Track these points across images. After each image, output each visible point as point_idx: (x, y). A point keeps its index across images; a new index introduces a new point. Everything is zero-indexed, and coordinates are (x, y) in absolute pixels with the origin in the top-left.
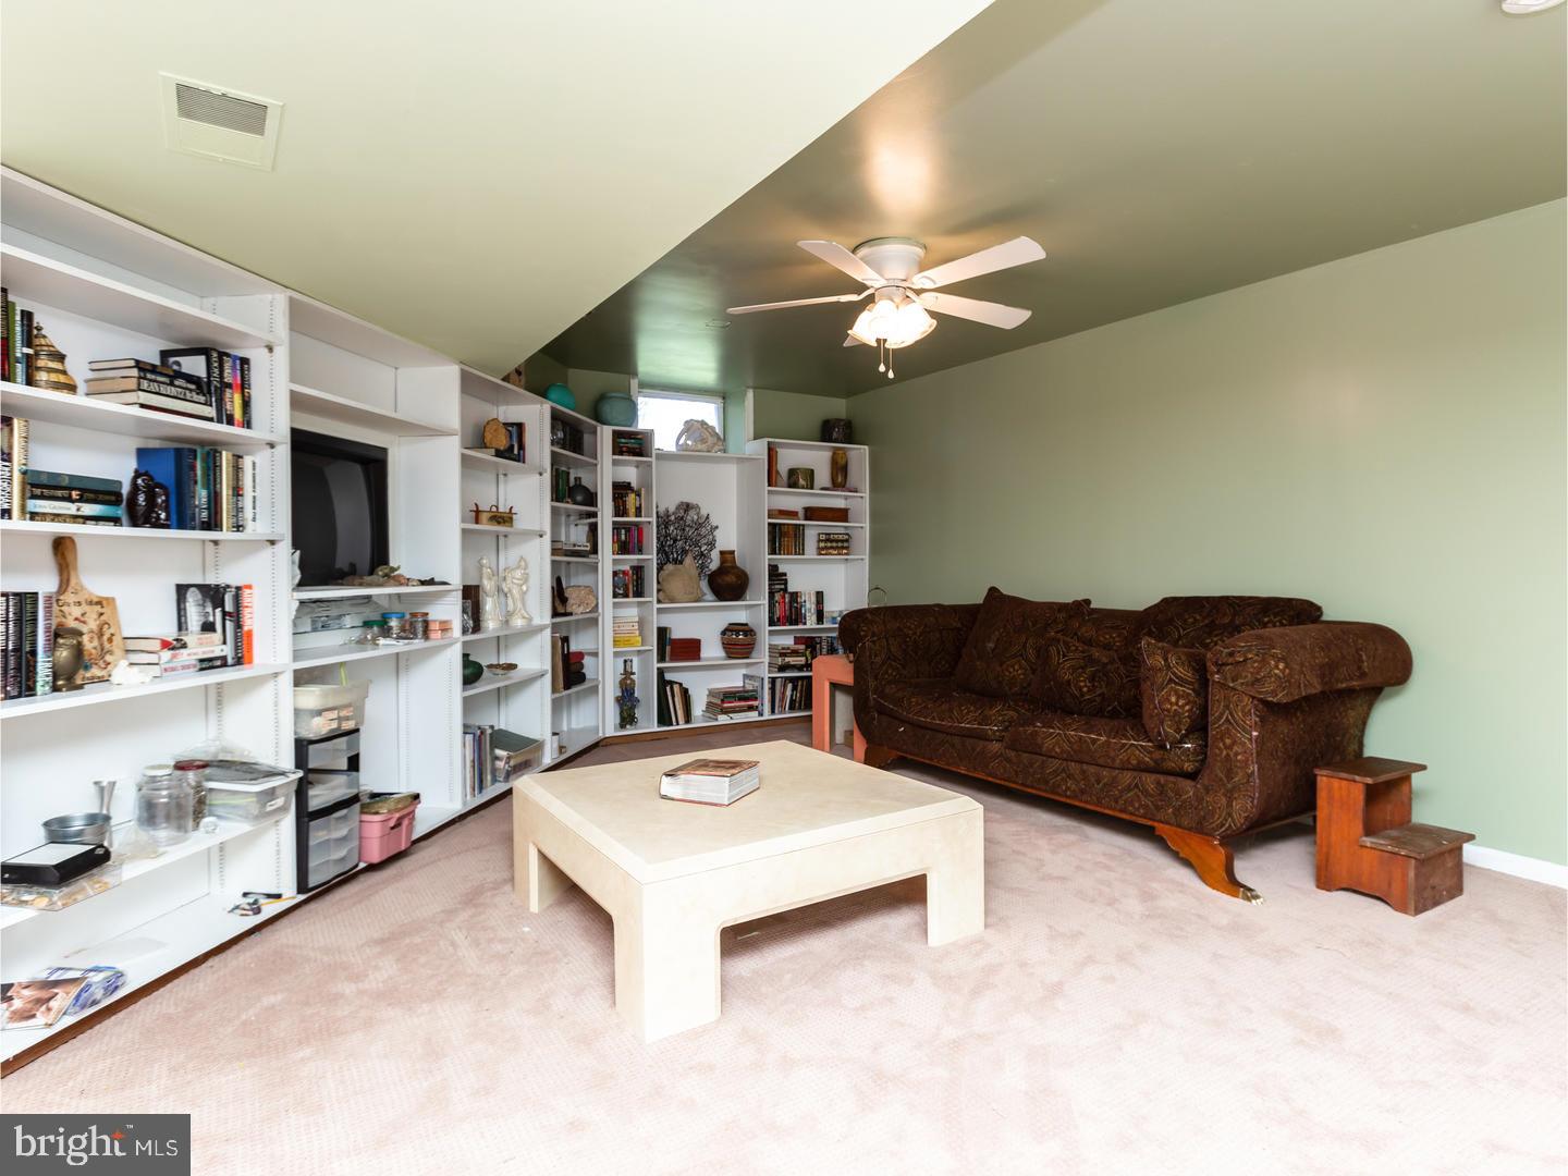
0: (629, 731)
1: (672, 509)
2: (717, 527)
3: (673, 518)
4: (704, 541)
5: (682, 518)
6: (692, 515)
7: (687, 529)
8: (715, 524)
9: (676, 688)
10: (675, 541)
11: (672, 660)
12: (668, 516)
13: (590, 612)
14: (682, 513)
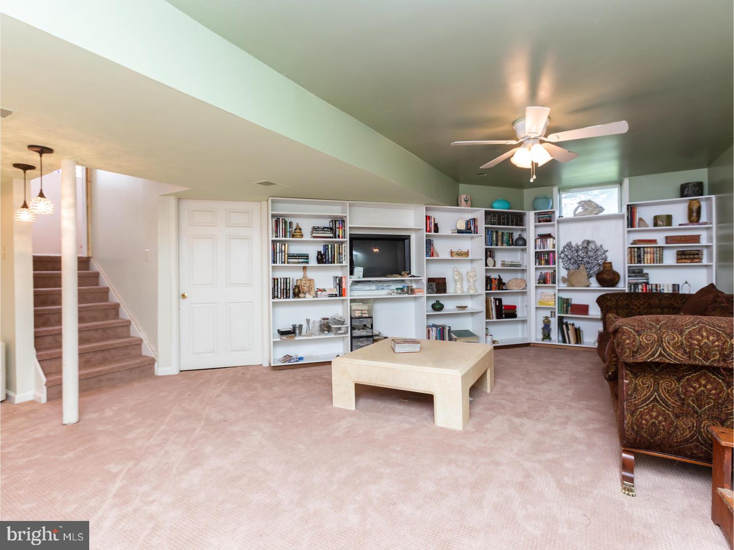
0: (547, 342)
1: (580, 243)
2: (607, 251)
3: (580, 248)
4: (600, 258)
5: (586, 247)
6: (592, 246)
7: (589, 252)
8: (606, 249)
9: (570, 327)
10: (583, 258)
11: (571, 314)
12: (578, 247)
13: (522, 289)
14: (585, 245)
